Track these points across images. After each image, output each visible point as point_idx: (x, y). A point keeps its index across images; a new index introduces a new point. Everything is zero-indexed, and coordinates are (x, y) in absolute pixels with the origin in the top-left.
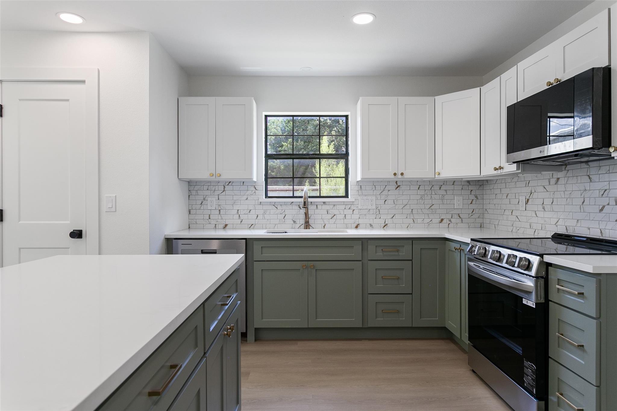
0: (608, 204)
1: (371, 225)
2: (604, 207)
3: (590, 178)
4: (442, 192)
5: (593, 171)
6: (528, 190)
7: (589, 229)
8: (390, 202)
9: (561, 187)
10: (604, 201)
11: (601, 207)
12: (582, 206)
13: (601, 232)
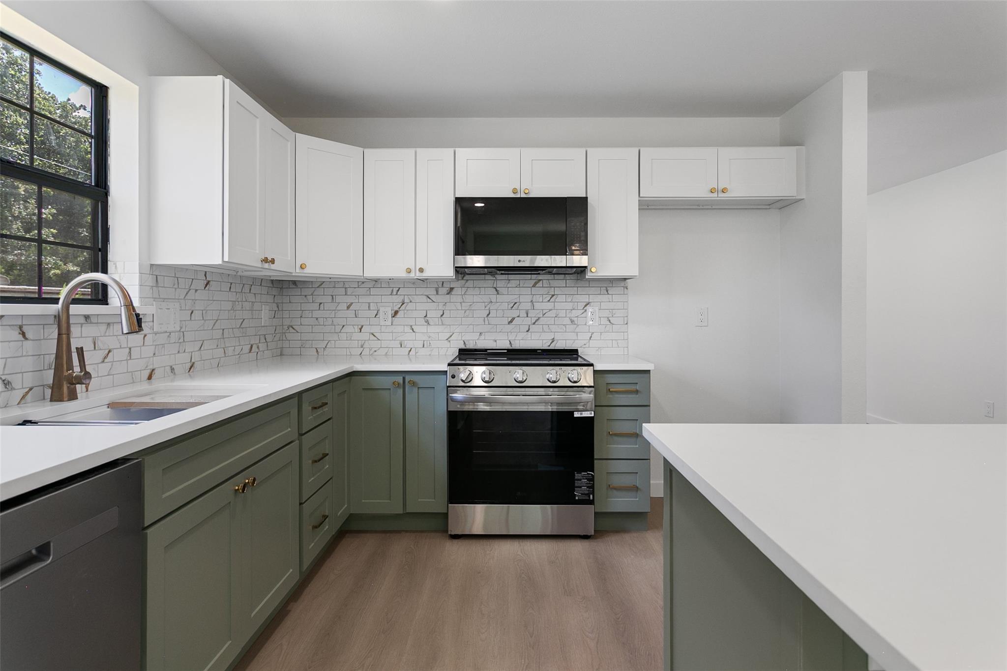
0: (518, 316)
1: (172, 369)
2: (513, 319)
3: (496, 290)
4: (251, 298)
5: (500, 284)
6: (400, 299)
7: (496, 341)
8: (197, 315)
9: (456, 297)
10: (514, 313)
11: (510, 320)
12: (486, 318)
13: (510, 343)
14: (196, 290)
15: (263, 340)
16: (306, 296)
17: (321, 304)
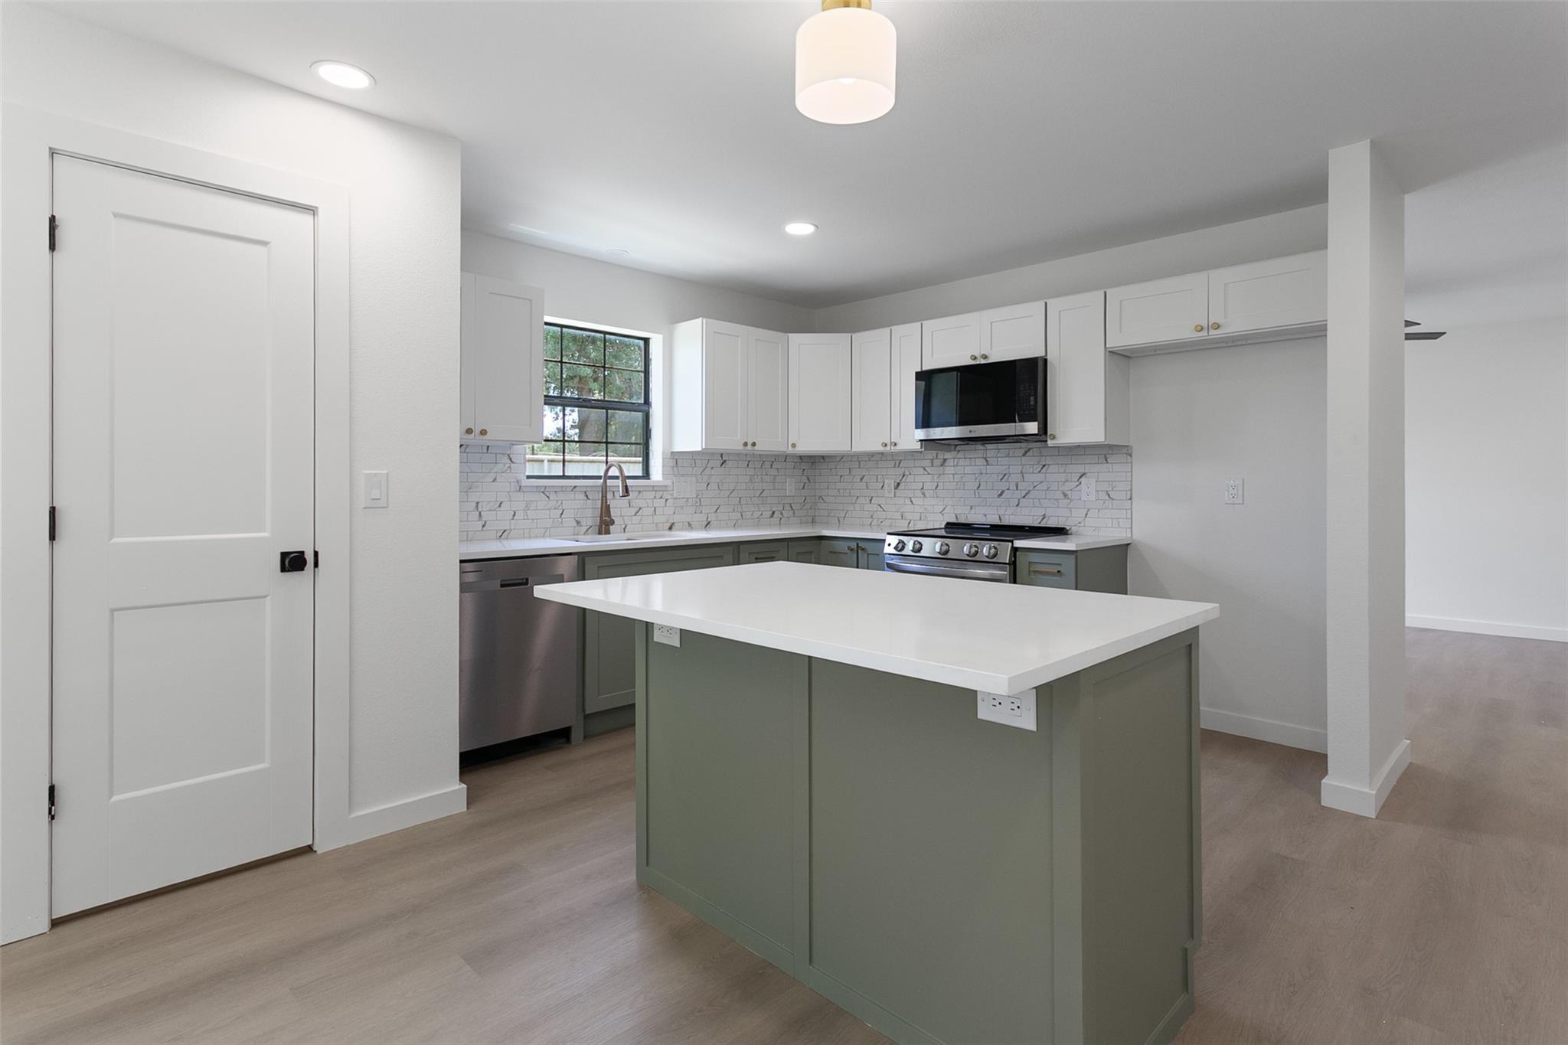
0: (1008, 489)
1: (690, 524)
2: (1003, 492)
3: (986, 461)
4: (773, 472)
5: (990, 454)
6: (900, 471)
7: (985, 516)
8: (713, 486)
9: (949, 470)
10: (1003, 486)
11: (1000, 492)
12: (977, 491)
13: (1000, 519)
14: (712, 468)
15: (787, 507)
16: (831, 469)
17: (841, 476)
